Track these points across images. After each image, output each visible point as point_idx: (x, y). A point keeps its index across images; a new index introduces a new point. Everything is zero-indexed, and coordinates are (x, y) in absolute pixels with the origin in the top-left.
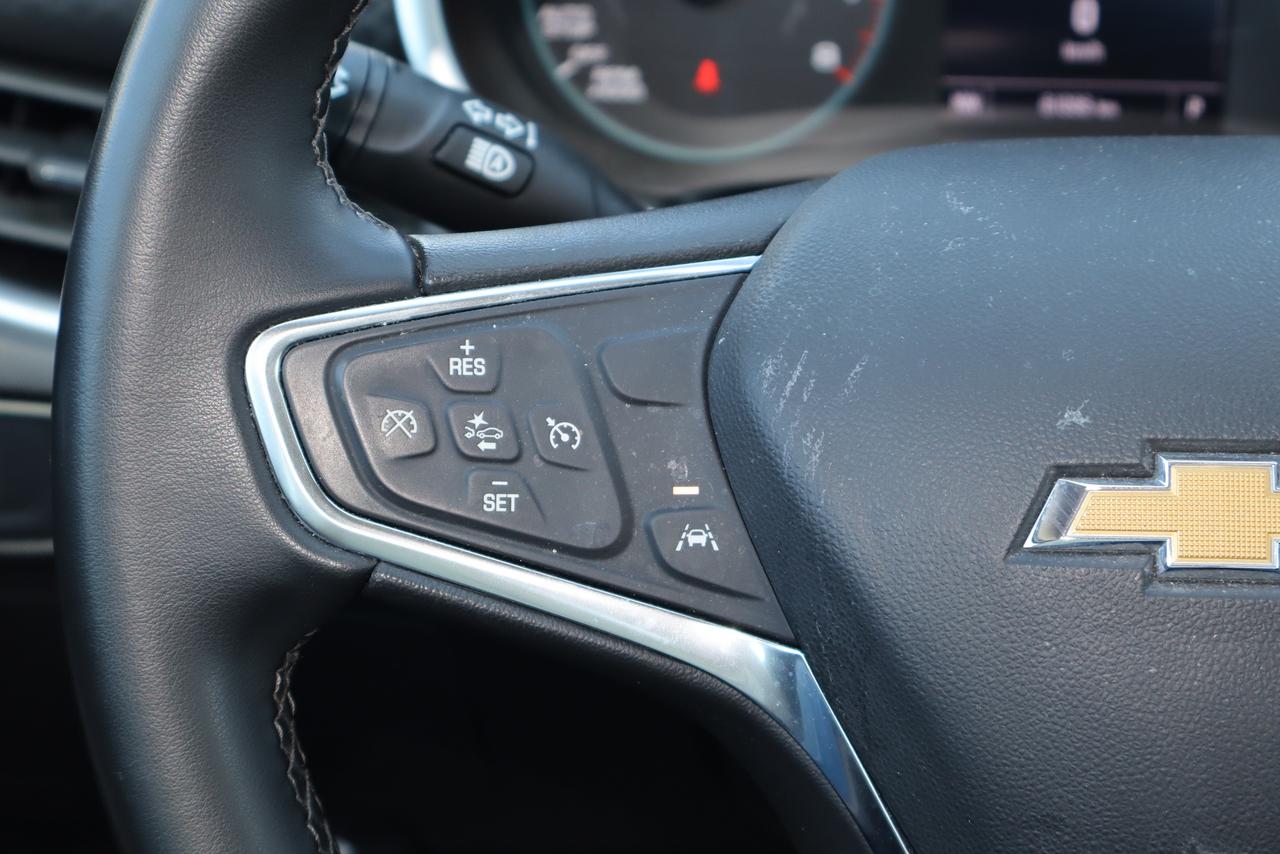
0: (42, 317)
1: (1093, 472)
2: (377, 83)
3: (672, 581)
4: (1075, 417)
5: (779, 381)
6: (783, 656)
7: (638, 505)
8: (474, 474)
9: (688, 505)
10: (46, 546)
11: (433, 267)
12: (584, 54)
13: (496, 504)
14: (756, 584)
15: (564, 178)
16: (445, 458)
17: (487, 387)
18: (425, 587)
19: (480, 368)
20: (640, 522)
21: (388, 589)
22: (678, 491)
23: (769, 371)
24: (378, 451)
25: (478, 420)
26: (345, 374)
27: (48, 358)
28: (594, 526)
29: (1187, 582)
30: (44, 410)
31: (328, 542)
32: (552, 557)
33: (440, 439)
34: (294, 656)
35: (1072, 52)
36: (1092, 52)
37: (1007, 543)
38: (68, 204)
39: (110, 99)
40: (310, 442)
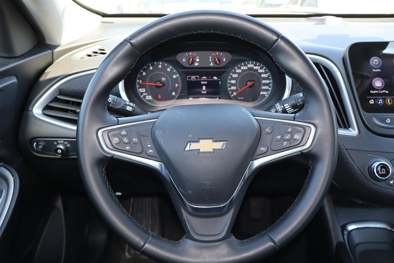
0: (75, 128)
1: (192, 142)
2: (115, 100)
3: (148, 156)
4: (190, 136)
5: (159, 133)
6: (161, 164)
7: (144, 147)
8: (125, 145)
9: (150, 147)
10: (76, 157)
11: (120, 122)
12: (144, 94)
13: (127, 148)
14: (157, 156)
15: (138, 110)
16: (122, 143)
17: (126, 135)
18: (120, 158)
19: (125, 133)
20: (144, 149)
21: (115, 158)
22: (148, 146)
23: (157, 132)
24: (114, 143)
25: (125, 139)
26: (110, 134)
27: (75, 133)
28: (139, 150)
29: (203, 153)
30: (75, 140)
31: (108, 153)
32: (134, 154)
33: (121, 141)
34: (105, 166)
35: (203, 92)
36: (205, 92)
37: (183, 150)
38: (77, 114)
39: (82, 101)
40: (106, 142)
